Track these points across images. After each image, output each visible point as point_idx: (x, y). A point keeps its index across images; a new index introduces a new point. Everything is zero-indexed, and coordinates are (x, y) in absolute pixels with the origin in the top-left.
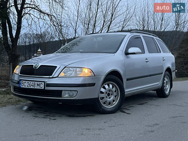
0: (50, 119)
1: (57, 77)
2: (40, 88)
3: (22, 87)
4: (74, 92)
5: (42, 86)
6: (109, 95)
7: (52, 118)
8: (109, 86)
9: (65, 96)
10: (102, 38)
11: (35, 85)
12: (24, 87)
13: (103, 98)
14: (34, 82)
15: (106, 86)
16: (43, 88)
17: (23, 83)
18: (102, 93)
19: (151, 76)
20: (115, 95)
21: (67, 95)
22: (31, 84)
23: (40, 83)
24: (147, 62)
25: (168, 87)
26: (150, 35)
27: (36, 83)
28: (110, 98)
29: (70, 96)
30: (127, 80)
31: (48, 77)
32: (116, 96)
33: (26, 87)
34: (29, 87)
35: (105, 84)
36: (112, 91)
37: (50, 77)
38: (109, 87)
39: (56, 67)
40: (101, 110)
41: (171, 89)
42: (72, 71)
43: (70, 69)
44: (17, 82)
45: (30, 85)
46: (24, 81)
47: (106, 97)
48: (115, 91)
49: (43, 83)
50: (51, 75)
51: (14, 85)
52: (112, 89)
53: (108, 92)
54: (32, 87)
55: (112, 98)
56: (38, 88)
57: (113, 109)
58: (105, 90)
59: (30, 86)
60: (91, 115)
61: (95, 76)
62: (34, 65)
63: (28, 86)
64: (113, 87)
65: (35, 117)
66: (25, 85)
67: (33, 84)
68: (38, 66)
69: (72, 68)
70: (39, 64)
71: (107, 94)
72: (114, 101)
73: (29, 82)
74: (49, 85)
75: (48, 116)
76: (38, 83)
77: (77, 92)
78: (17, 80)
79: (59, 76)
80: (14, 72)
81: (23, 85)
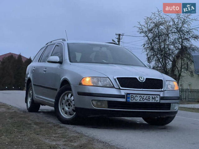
1: (166, 90)
2: (155, 101)
3: (131, 101)
5: (158, 100)
11: (150, 99)
12: (134, 101)
14: (148, 96)
17: (132, 97)
22: (144, 98)
23: (156, 96)
27: (151, 96)
31: (160, 90)
33: (138, 101)
34: (142, 101)
45: (143, 98)
46: (134, 95)
54: (145, 101)
56: (153, 101)
59: (143, 100)
63: (140, 100)
67: (147, 98)
76: (153, 96)
81: (132, 99)
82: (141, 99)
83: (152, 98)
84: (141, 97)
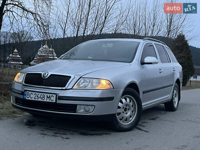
0: (62, 137)
1: (72, 89)
2: (50, 101)
3: (27, 98)
4: (90, 107)
5: (53, 99)
6: (125, 110)
7: (64, 136)
8: (126, 99)
9: (79, 111)
10: (112, 44)
11: (44, 97)
12: (30, 99)
13: (119, 114)
14: (43, 94)
15: (124, 100)
16: (54, 101)
17: (28, 94)
18: (119, 107)
19: (163, 88)
20: (132, 110)
21: (82, 110)
22: (39, 96)
23: (51, 95)
24: (160, 72)
25: (176, 99)
26: (160, 42)
27: (46, 95)
28: (126, 114)
29: (86, 111)
30: (144, 93)
31: (61, 88)
32: (133, 112)
33: (33, 99)
34: (37, 100)
35: (122, 98)
36: (129, 105)
37: (63, 88)
38: (126, 101)
39: (70, 77)
40: (117, 127)
41: (179, 102)
42: (87, 82)
43: (86, 79)
44: (21, 93)
45: (37, 97)
46: (30, 93)
47: (123, 112)
48: (133, 106)
49: (55, 96)
50: (64, 87)
51: (16, 96)
52: (129, 104)
53: (125, 107)
54: (40, 100)
55: (129, 113)
56: (48, 101)
57: (130, 126)
58: (122, 104)
59: (38, 98)
60: (106, 133)
61: (114, 89)
62: (42, 73)
63: (34, 98)
64: (130, 101)
65: (43, 134)
66: (32, 97)
67: (42, 96)
68: (48, 74)
69: (88, 79)
70: (49, 72)
71: (124, 109)
72: (131, 117)
73: (37, 94)
74: (61, 98)
75: (58, 133)
76: (48, 95)
77: (94, 107)
78: (21, 90)
79: (73, 88)
80: (15, 80)
81: (28, 96)
82: (36, 98)
83: (47, 97)
84: (35, 95)
